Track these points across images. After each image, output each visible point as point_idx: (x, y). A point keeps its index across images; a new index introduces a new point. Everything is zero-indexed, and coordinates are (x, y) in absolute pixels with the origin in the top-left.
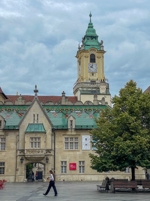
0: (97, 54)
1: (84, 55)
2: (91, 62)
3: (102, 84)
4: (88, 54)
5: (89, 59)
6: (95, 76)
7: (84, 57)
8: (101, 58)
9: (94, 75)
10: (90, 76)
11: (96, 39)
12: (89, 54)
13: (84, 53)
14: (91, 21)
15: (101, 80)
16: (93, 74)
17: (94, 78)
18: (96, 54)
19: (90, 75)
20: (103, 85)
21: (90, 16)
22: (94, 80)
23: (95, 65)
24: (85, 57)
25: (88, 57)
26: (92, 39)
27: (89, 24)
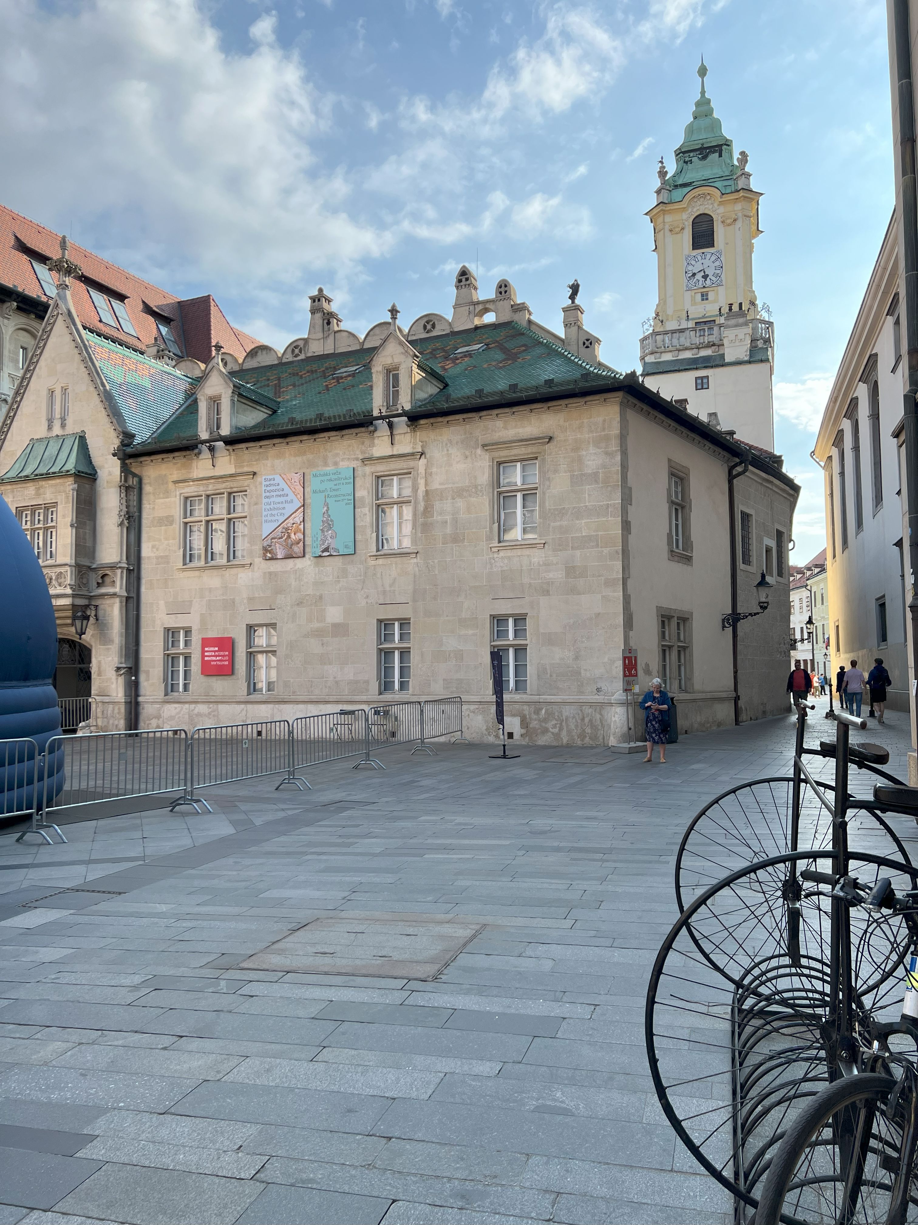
0: (721, 210)
1: (667, 227)
2: (695, 246)
3: (732, 322)
4: (684, 216)
5: (687, 236)
6: (716, 301)
7: (668, 233)
8: (739, 224)
9: (711, 296)
10: (693, 303)
11: (720, 156)
12: (687, 219)
13: (668, 218)
14: (703, 92)
15: (730, 309)
16: (705, 297)
17: (710, 309)
18: (719, 211)
19: (693, 299)
20: (736, 326)
21: (703, 71)
22: (710, 317)
23: (713, 258)
24: (671, 231)
25: (683, 229)
26: (704, 158)
27: (698, 104)
